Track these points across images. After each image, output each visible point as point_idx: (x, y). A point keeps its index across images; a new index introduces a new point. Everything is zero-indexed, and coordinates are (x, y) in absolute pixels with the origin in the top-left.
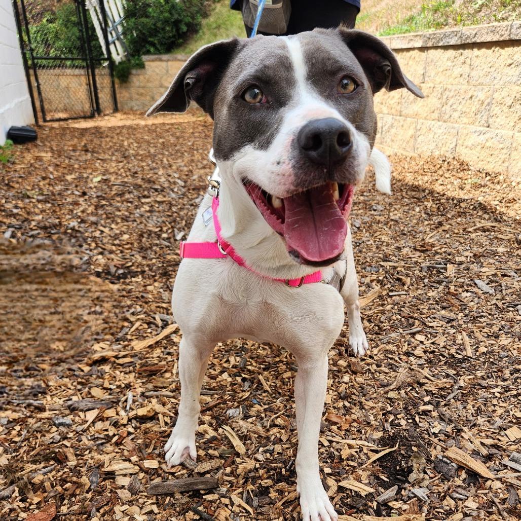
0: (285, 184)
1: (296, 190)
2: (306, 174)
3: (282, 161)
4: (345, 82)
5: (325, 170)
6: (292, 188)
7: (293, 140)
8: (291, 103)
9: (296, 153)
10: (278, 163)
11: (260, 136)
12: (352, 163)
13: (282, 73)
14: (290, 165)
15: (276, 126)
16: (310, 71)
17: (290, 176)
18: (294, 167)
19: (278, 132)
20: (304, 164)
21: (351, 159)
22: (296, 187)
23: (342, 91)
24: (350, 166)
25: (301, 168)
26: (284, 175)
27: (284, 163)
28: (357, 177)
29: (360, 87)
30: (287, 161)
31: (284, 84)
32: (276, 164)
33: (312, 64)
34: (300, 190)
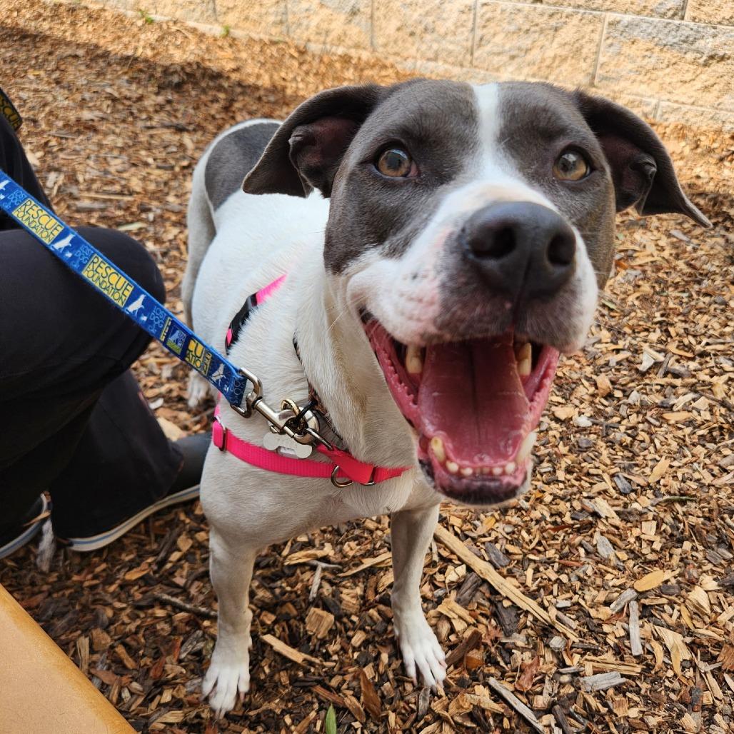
0: (419, 320)
1: (439, 337)
2: (465, 305)
3: (421, 273)
4: (572, 158)
5: (508, 306)
6: (432, 330)
7: (451, 235)
8: (460, 177)
9: (452, 260)
10: (415, 277)
11: (395, 234)
12: (569, 304)
13: (455, 126)
14: (437, 283)
15: (425, 216)
16: (506, 127)
17: (431, 303)
18: (443, 286)
19: (425, 226)
20: (466, 284)
21: (567, 295)
22: (440, 328)
23: (561, 175)
24: (562, 309)
25: (456, 291)
26: (420, 301)
27: (425, 277)
28: (573, 339)
29: (597, 173)
30: (432, 274)
31: (452, 145)
32: (409, 280)
33: (513, 115)
34: (448, 337)
